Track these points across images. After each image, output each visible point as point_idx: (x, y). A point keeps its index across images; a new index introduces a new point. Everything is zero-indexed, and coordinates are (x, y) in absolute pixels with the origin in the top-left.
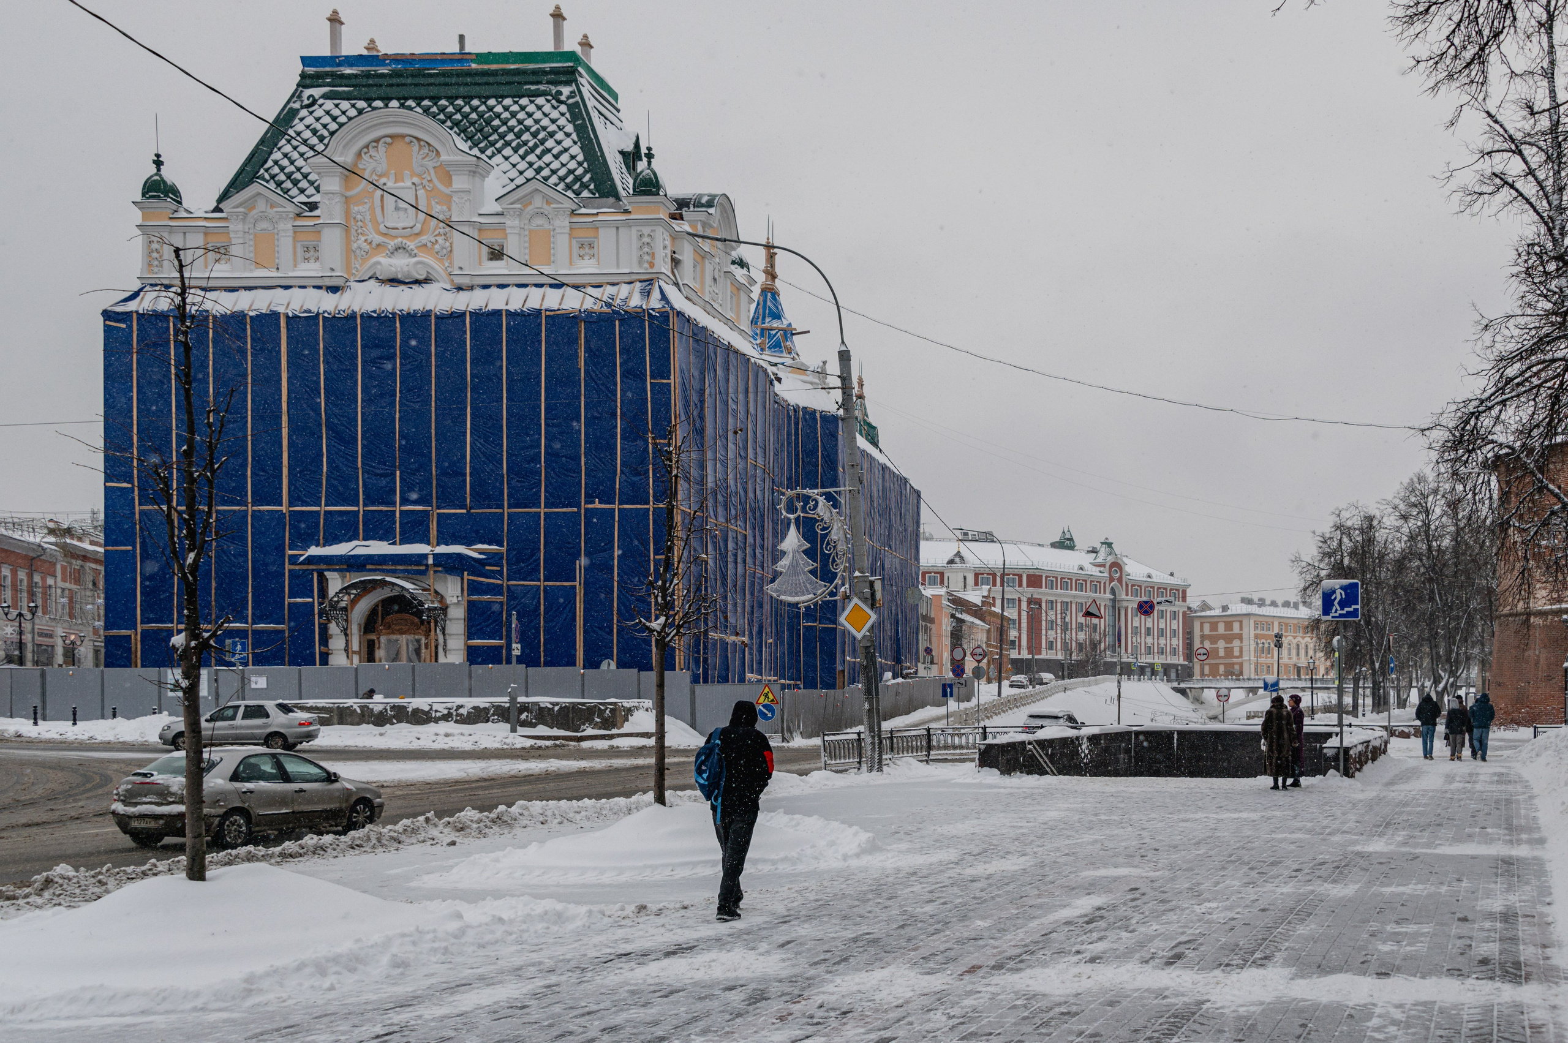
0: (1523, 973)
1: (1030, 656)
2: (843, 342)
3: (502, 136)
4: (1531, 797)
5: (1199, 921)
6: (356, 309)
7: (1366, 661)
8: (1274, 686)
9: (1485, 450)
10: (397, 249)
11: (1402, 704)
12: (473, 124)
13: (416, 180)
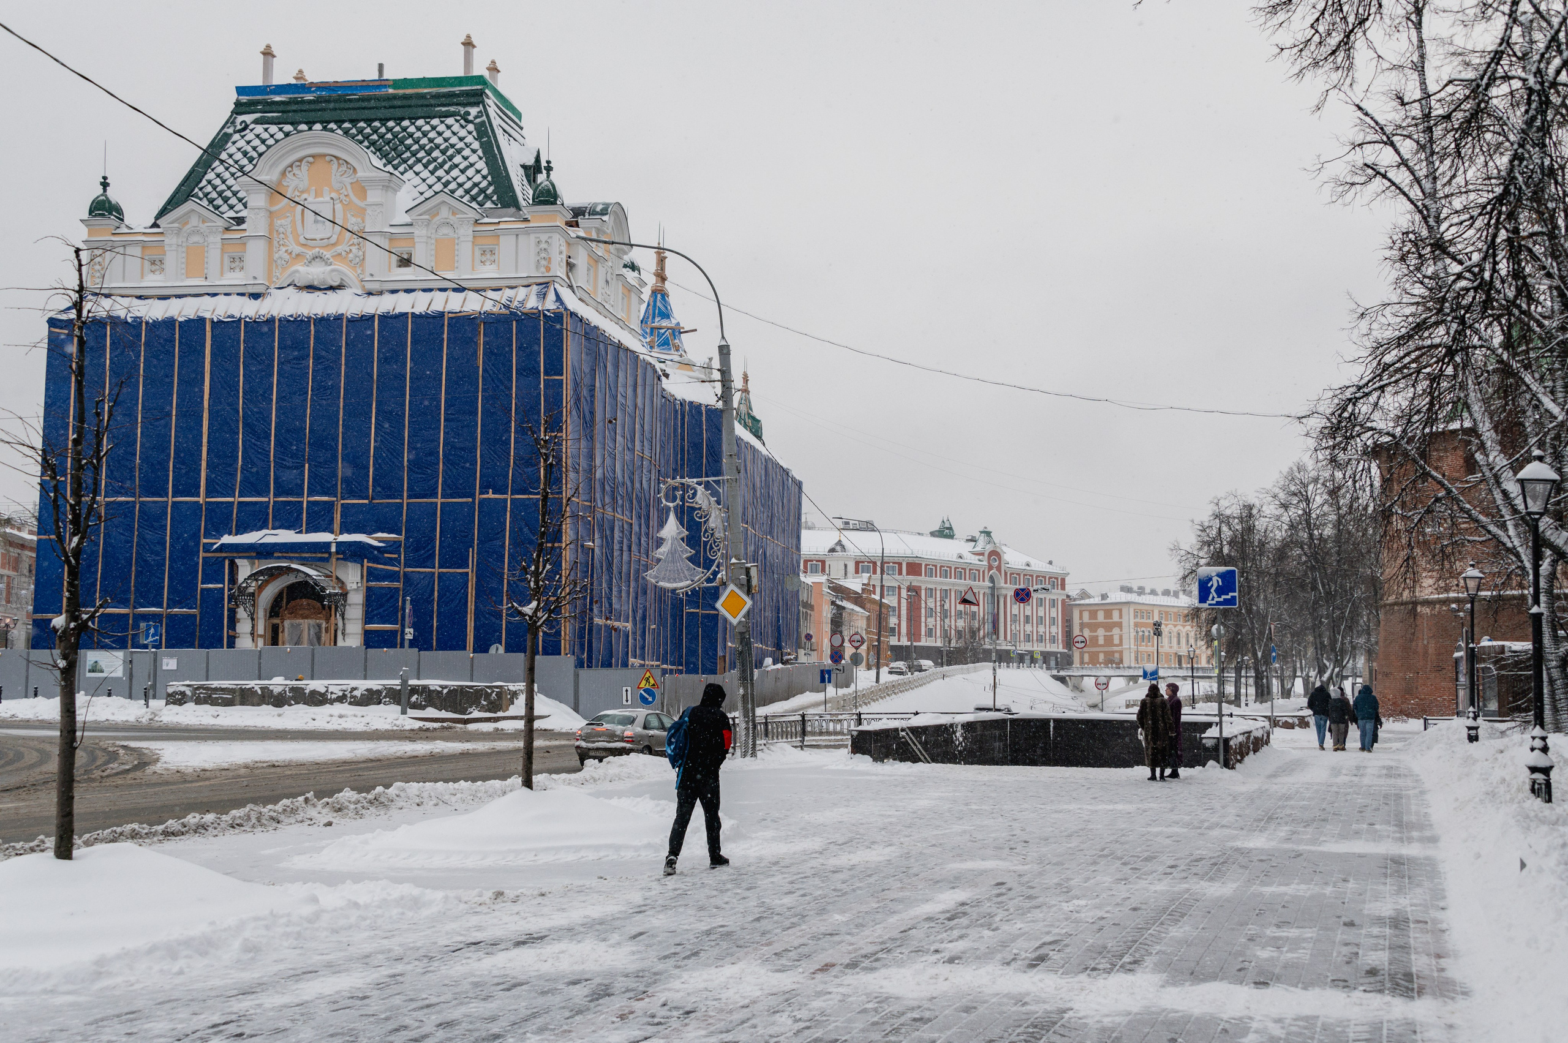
0: (1416, 986)
1: (909, 643)
2: (723, 337)
3: (414, 154)
4: (1422, 793)
5: (1067, 919)
6: (275, 314)
7: (1248, 649)
8: (1154, 675)
9: (1365, 437)
10: (315, 258)
11: (1286, 693)
12: (388, 143)
13: (334, 195)
